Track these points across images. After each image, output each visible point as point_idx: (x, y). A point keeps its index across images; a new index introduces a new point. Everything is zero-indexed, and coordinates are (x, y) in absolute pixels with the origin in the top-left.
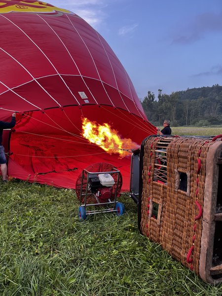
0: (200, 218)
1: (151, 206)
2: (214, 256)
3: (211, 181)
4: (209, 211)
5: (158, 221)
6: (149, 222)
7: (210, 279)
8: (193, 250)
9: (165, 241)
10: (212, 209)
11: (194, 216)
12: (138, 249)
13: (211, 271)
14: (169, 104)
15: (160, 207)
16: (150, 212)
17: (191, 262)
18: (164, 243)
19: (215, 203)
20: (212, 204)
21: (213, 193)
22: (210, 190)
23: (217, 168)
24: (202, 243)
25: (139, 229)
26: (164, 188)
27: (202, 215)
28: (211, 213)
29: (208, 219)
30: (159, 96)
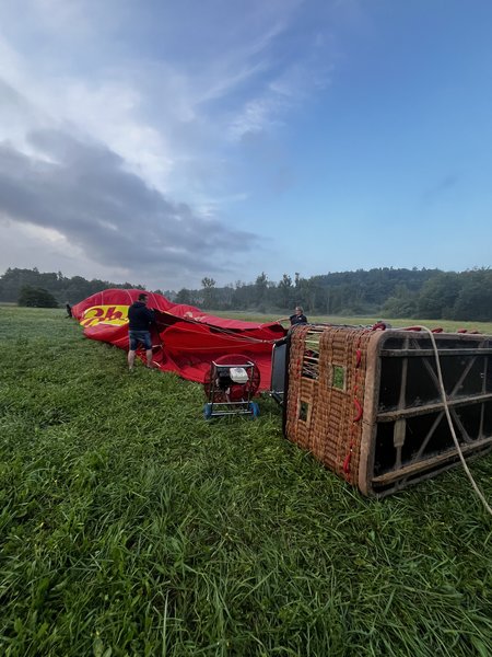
0: (359, 420)
1: (299, 406)
2: (375, 464)
3: (372, 376)
4: (370, 411)
5: (308, 424)
6: (295, 425)
7: (371, 492)
8: (350, 457)
9: (317, 447)
10: (374, 409)
11: (352, 418)
12: (284, 456)
13: (374, 483)
14: (307, 290)
15: (310, 407)
16: (298, 413)
17: (348, 471)
18: (314, 450)
19: (377, 401)
20: (374, 403)
21: (375, 390)
22: (372, 386)
23: (379, 361)
24: (362, 448)
25: (284, 434)
26: (315, 384)
27: (362, 416)
28: (373, 413)
29: (369, 421)
30: (297, 281)
